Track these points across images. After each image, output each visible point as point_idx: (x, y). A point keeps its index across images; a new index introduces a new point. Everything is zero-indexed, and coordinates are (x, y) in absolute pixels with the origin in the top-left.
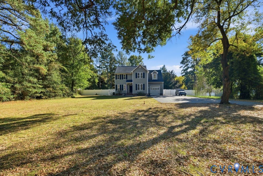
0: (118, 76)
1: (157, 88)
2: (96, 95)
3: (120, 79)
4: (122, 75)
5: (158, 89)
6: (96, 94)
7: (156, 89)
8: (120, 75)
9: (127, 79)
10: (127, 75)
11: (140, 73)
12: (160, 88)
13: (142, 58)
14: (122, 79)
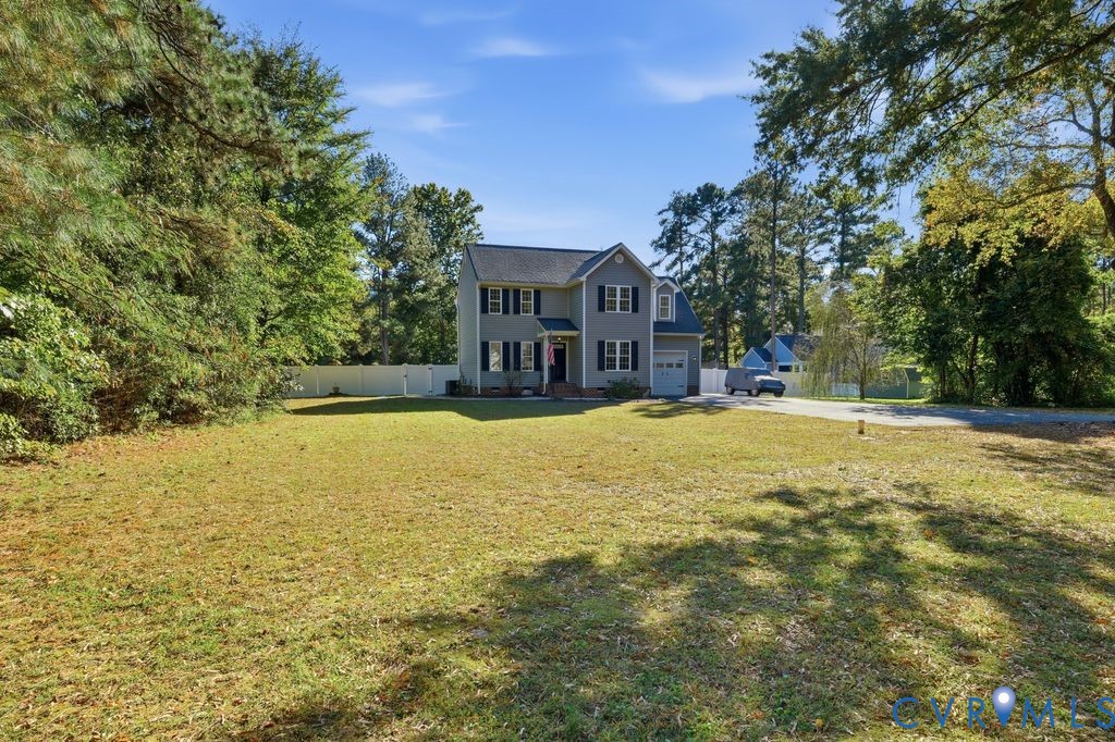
0: (495, 292)
1: (675, 360)
2: (331, 395)
3: (506, 311)
4: (517, 292)
5: (680, 366)
6: (336, 389)
7: (670, 365)
8: (506, 292)
9: (537, 311)
10: (537, 293)
11: (618, 288)
12: (686, 364)
13: (473, 205)
14: (517, 311)
